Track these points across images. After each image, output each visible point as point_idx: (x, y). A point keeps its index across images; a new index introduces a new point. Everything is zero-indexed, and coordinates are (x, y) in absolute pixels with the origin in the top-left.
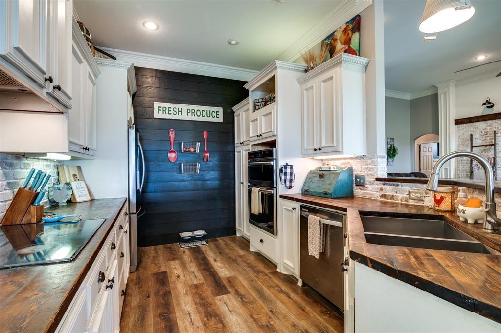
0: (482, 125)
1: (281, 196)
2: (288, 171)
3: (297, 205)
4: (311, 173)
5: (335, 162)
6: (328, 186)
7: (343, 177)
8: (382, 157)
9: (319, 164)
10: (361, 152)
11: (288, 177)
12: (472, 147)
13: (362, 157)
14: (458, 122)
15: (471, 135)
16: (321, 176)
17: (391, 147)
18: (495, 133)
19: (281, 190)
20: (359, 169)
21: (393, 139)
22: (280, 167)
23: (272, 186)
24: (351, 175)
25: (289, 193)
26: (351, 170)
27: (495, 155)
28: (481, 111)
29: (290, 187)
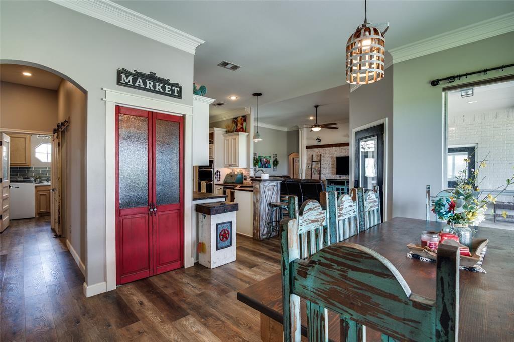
0: (316, 150)
1: (216, 184)
2: (219, 173)
3: (222, 187)
4: (228, 174)
5: (237, 170)
6: (234, 180)
7: (239, 176)
8: (252, 169)
9: (231, 171)
10: (245, 167)
11: (218, 176)
12: (312, 162)
13: (246, 169)
14: (308, 148)
15: (312, 156)
16: (232, 176)
17: (275, 160)
18: (321, 155)
19: (215, 181)
20: (245, 173)
21: (276, 155)
22: (215, 172)
23: (211, 180)
24: (242, 175)
25: (219, 182)
26: (242, 173)
27: (320, 166)
28: (316, 143)
29: (219, 180)
